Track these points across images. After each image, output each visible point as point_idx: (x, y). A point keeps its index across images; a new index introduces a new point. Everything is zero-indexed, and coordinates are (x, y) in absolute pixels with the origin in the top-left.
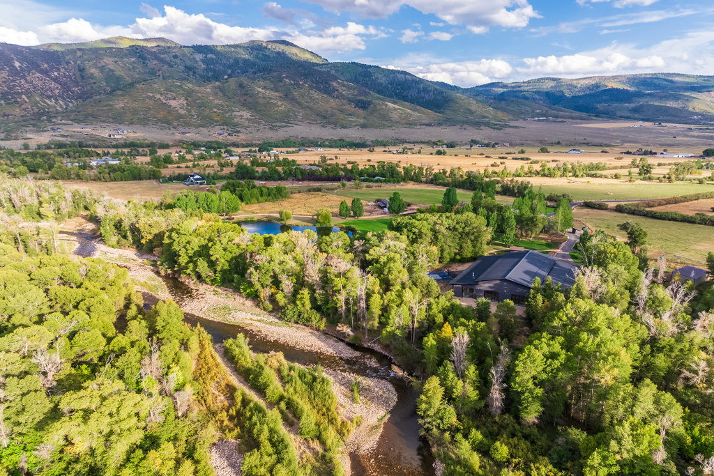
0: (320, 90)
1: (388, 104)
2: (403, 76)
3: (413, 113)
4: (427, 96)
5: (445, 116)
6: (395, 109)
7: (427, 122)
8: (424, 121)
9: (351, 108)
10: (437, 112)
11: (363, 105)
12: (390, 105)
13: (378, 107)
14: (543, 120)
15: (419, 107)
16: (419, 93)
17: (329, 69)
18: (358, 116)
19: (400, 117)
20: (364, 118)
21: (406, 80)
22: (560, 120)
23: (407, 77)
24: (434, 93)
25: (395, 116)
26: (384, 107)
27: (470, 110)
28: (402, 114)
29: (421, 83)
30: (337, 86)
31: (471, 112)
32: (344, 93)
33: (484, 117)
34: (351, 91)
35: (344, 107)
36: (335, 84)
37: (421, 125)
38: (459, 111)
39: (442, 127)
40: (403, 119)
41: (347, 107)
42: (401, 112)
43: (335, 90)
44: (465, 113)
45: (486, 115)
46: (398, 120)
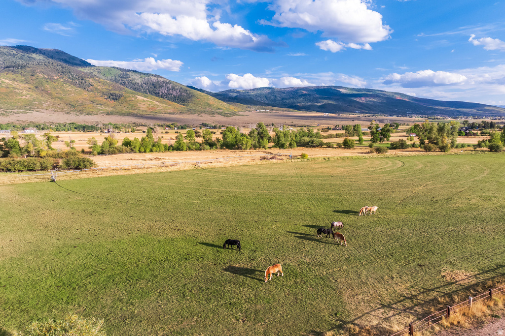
0: (75, 84)
1: (138, 96)
2: (156, 78)
3: (160, 104)
5: (188, 107)
6: (144, 101)
7: (172, 111)
8: (169, 111)
9: (102, 100)
10: (182, 104)
11: (115, 97)
12: (140, 98)
13: (128, 99)
14: (263, 112)
15: (166, 101)
16: (168, 90)
17: (92, 71)
18: (108, 106)
19: (148, 107)
20: (114, 107)
22: (275, 112)
23: (160, 79)
24: (180, 91)
25: (143, 106)
26: (133, 99)
27: (208, 104)
28: (150, 105)
29: (171, 83)
30: (93, 82)
31: (210, 105)
32: (99, 87)
33: (219, 109)
34: (107, 87)
35: (97, 99)
36: (91, 80)
37: (166, 113)
38: (200, 104)
39: (183, 115)
40: (150, 109)
41: (100, 99)
42: (149, 103)
43: (90, 85)
44: (205, 106)
45: (221, 107)
46: (146, 109)
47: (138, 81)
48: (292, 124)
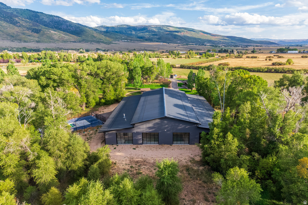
0: (7, 22)
2: (57, 18)
3: (66, 36)
4: (71, 29)
5: (82, 38)
6: (55, 34)
7: (73, 41)
8: (72, 40)
9: (29, 32)
10: (78, 36)
11: (37, 31)
12: (52, 32)
13: (46, 32)
14: (126, 41)
15: (68, 34)
16: (67, 27)
17: (12, 11)
18: (34, 37)
19: (59, 38)
20: (38, 38)
21: (59, 21)
22: (133, 41)
23: (60, 19)
24: (75, 27)
25: (56, 37)
26: (49, 32)
27: (94, 36)
28: (59, 36)
29: (68, 22)
30: (18, 20)
31: (95, 37)
32: (23, 24)
33: (101, 39)
34: (28, 24)
35: (25, 32)
36: (17, 19)
37: (70, 42)
38: (89, 36)
39: (81, 43)
40: (60, 39)
41: (27, 32)
43: (17, 22)
44: (92, 37)
45: (101, 38)
46: (58, 39)
47: (46, 20)
48: (144, 49)
